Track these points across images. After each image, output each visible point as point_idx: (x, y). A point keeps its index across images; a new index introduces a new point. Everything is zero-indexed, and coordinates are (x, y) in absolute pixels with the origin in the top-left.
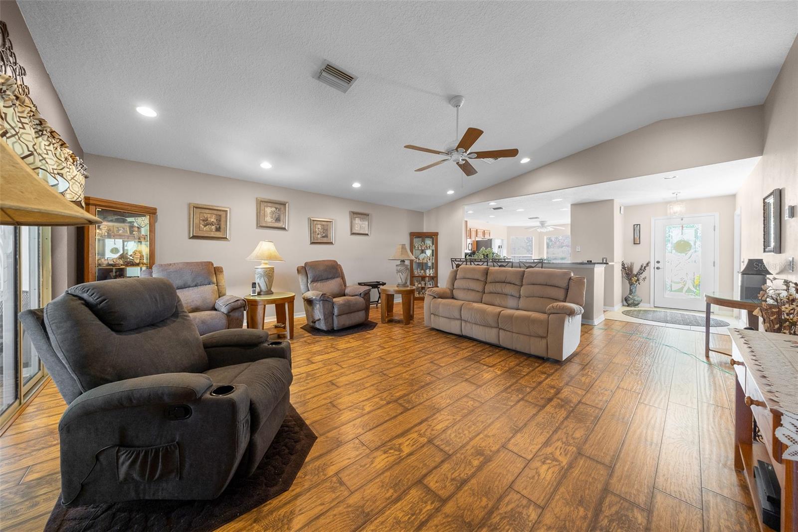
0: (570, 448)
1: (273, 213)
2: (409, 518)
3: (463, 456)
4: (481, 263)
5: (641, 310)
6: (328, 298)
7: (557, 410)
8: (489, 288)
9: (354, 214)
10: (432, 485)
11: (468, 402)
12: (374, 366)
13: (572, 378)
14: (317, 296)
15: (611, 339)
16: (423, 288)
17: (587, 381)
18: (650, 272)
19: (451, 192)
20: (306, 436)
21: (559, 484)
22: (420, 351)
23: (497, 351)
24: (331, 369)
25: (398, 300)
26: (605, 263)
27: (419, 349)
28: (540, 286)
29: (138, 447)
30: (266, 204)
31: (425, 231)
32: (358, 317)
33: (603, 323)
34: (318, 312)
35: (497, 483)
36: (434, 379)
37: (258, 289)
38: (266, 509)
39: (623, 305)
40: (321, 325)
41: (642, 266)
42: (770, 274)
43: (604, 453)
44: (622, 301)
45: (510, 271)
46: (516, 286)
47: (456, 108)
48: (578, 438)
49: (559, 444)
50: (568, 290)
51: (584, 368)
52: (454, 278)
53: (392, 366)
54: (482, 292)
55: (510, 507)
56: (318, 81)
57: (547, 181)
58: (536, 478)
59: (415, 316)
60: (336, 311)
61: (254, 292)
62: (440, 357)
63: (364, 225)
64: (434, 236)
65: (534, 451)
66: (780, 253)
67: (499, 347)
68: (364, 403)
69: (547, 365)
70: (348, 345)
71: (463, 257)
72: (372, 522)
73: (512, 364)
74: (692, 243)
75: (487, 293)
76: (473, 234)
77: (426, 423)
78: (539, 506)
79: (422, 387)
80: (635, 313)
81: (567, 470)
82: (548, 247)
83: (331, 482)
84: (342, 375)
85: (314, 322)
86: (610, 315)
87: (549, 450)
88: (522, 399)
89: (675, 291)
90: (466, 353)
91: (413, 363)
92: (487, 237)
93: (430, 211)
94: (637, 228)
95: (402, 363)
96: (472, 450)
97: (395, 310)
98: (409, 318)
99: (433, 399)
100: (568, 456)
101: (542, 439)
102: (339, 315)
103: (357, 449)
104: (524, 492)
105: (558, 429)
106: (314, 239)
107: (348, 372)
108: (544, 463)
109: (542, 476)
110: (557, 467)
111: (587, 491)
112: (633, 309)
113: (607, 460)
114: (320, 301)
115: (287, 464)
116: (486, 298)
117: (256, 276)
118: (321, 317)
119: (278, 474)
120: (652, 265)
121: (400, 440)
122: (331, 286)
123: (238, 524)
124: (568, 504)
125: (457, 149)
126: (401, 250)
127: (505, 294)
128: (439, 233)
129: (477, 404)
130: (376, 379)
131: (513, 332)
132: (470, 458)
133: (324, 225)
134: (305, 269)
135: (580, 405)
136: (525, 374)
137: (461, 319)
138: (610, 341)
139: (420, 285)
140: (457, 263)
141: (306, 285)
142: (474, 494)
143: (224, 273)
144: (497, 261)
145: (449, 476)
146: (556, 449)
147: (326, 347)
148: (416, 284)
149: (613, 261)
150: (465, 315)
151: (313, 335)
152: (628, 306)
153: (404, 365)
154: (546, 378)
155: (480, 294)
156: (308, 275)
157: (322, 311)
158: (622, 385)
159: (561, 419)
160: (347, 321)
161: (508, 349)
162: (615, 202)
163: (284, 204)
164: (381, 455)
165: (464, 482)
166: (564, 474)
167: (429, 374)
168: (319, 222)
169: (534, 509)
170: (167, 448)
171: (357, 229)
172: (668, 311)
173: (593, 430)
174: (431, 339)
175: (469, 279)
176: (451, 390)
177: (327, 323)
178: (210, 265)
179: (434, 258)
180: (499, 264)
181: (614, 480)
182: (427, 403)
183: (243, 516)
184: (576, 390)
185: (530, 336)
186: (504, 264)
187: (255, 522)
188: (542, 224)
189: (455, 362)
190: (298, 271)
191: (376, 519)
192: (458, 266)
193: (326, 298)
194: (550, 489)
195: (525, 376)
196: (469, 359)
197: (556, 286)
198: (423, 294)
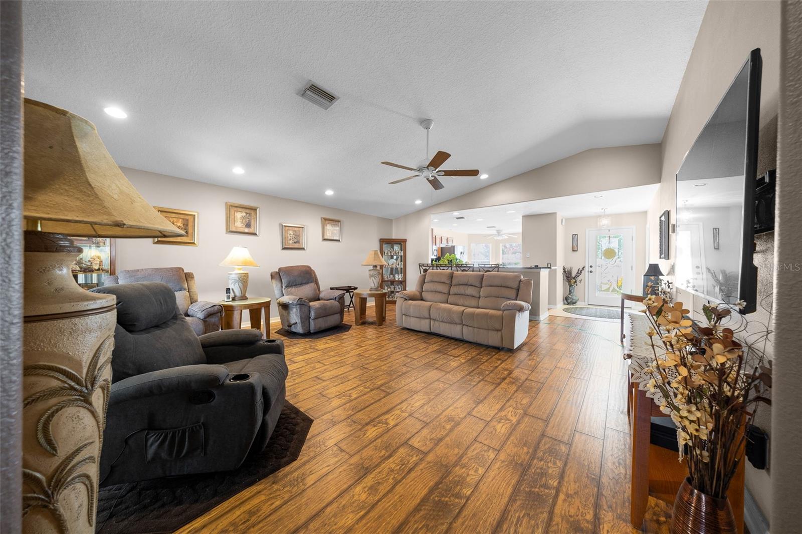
0: (519, 411)
1: (243, 218)
2: (400, 467)
3: (437, 423)
4: (446, 268)
5: (578, 308)
6: (305, 302)
7: (509, 385)
8: (454, 290)
9: (326, 220)
10: (416, 445)
11: (439, 385)
12: (355, 362)
13: (521, 362)
14: (294, 301)
15: (553, 331)
16: (392, 292)
17: (533, 363)
18: (585, 274)
19: (418, 202)
20: (303, 420)
21: (510, 434)
22: (395, 347)
23: (461, 344)
24: (314, 367)
25: (371, 303)
26: (548, 268)
27: (393, 346)
28: (496, 288)
29: (166, 429)
30: (236, 209)
31: (393, 238)
32: (333, 320)
33: (548, 318)
34: (295, 316)
35: (465, 438)
36: (410, 369)
37: (232, 295)
38: (281, 474)
39: (564, 304)
40: (298, 328)
41: (579, 270)
42: (662, 275)
43: (543, 412)
44: (564, 300)
45: (472, 275)
46: (477, 288)
47: (426, 130)
48: (524, 404)
49: (511, 409)
50: (518, 290)
51: (531, 354)
52: (423, 282)
53: (371, 361)
54: (448, 294)
55: (475, 453)
56: (301, 98)
57: (503, 195)
58: (494, 432)
59: (386, 318)
60: (313, 315)
61: (228, 297)
62: (413, 351)
63: (335, 232)
64: (402, 243)
65: (492, 415)
66: (668, 259)
67: (463, 341)
68: (350, 392)
69: (502, 353)
70: (327, 346)
71: (430, 262)
72: (371, 473)
73: (474, 353)
74: (617, 251)
75: (453, 295)
76: (438, 241)
77: (406, 402)
78: (496, 450)
79: (400, 376)
80: (573, 310)
81: (516, 425)
82: (503, 254)
83: (332, 450)
84: (325, 371)
85: (290, 326)
86: (552, 313)
87: (503, 414)
88: (482, 380)
89: (604, 291)
90: (435, 347)
91: (390, 358)
92: (450, 244)
93: (398, 219)
94: (575, 237)
95: (379, 358)
96: (445, 418)
97: (368, 312)
98: (381, 320)
99: (410, 384)
100: (517, 416)
101: (498, 406)
102: (315, 319)
103: (350, 426)
104: (486, 442)
105: (510, 398)
106: (285, 244)
107: (331, 368)
108: (499, 422)
109: (498, 431)
110: (509, 424)
111: (529, 438)
112: (572, 306)
113: (544, 417)
114: (296, 305)
115: (292, 441)
116: (451, 299)
117: (230, 282)
118: (298, 321)
119: (285, 450)
120: (586, 269)
121: (386, 417)
122: (306, 290)
123: (259, 487)
124: (516, 446)
125: (427, 167)
126: (373, 256)
127: (467, 295)
128: (407, 240)
129: (447, 386)
130: (357, 373)
131: (474, 327)
132: (443, 424)
133: (295, 231)
134: (279, 274)
135: (527, 381)
136: (484, 361)
137: (430, 318)
138: (552, 333)
139: (389, 289)
140: (424, 268)
141: (280, 291)
142: (448, 447)
143: (195, 278)
144: (459, 266)
145: (428, 437)
146: (509, 412)
147: (305, 349)
148: (386, 288)
149: (556, 266)
150: (434, 314)
151: (289, 338)
152: (568, 304)
153: (382, 360)
154: (501, 363)
155: (447, 295)
156: (283, 281)
157: (299, 315)
158: (559, 365)
159: (512, 392)
160: (323, 323)
161: (470, 343)
162: (558, 214)
163: (255, 210)
164: (372, 428)
165: (440, 440)
166: (514, 428)
167: (404, 365)
168: (291, 228)
169: (493, 452)
170: (192, 429)
171: (328, 235)
172: (599, 307)
173: (536, 398)
174: (404, 337)
175: (436, 282)
176: (424, 377)
177: (304, 326)
178: (181, 271)
179: (402, 263)
180: (462, 269)
181: (548, 429)
182: (405, 388)
183: (262, 481)
184: (524, 371)
185: (489, 330)
186: (466, 269)
187: (273, 483)
188: (498, 233)
189: (426, 355)
190: (272, 276)
191: (374, 470)
192: (425, 271)
193: (303, 302)
194: (504, 438)
195: (484, 362)
196: (438, 351)
197: (509, 288)
198: (392, 297)
